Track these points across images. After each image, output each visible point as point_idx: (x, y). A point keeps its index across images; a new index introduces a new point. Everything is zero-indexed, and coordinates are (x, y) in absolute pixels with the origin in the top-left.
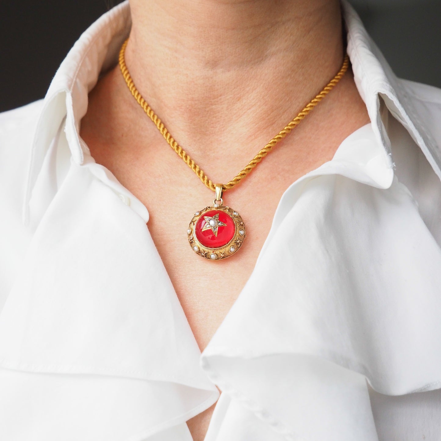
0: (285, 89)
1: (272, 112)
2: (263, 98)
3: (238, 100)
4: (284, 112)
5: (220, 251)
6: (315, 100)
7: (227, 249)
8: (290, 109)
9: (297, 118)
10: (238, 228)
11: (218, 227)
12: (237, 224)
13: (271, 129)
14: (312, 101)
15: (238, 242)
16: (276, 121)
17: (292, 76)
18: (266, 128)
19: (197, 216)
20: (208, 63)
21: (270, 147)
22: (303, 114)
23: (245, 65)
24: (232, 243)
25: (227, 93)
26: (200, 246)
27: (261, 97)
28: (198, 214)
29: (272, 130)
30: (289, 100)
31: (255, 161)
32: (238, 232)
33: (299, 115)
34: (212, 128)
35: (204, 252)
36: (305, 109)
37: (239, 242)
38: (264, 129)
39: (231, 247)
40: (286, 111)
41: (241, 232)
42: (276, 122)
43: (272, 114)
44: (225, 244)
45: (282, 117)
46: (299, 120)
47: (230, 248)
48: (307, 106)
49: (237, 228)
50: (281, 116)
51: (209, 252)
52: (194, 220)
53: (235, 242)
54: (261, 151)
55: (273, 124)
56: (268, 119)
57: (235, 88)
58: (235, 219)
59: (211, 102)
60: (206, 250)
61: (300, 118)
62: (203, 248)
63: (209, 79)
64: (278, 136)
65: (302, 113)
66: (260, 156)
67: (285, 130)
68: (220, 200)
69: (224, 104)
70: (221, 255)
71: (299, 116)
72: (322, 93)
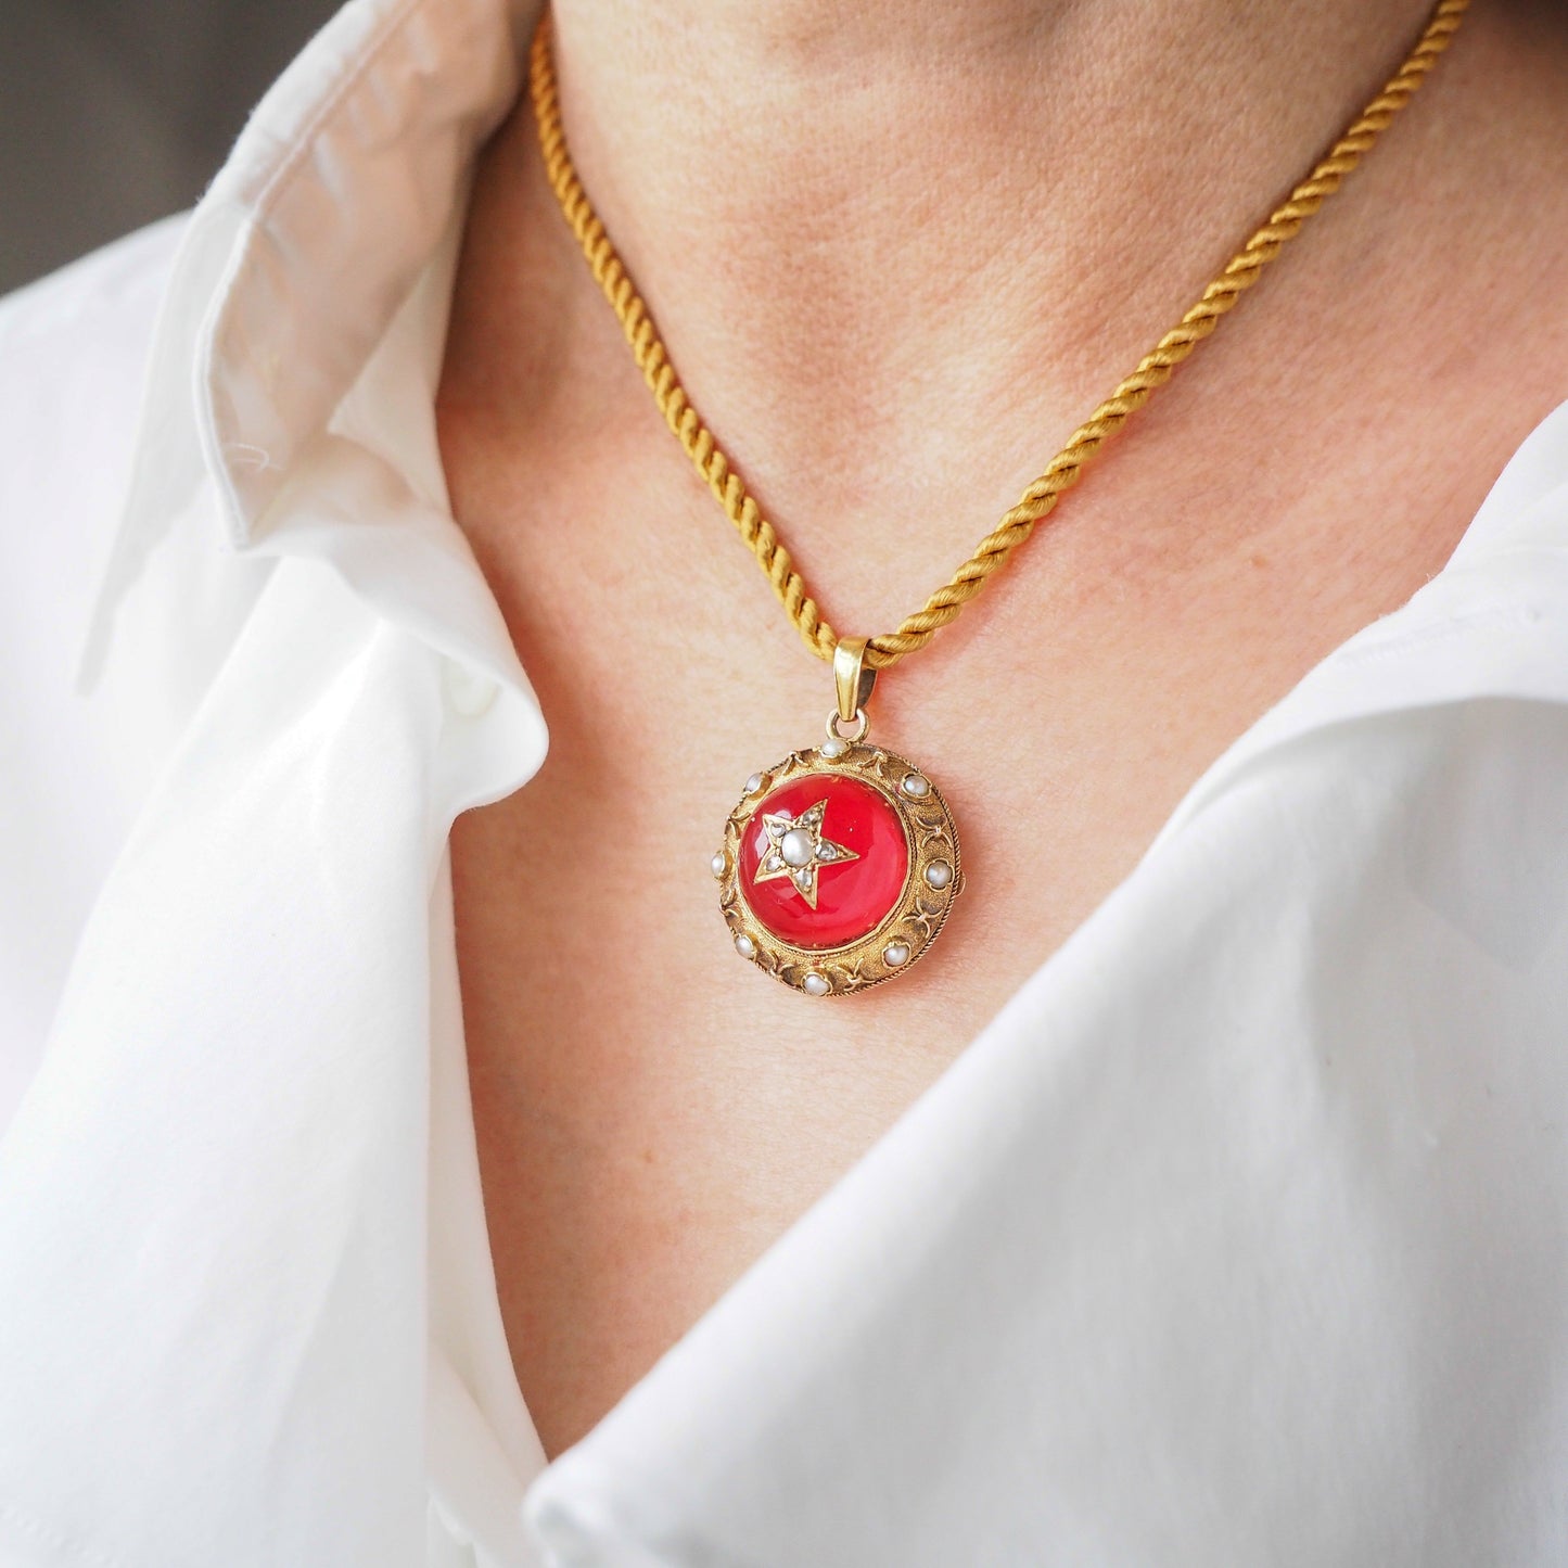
0: (1133, 169)
1: (1083, 275)
2: (1032, 216)
3: (921, 222)
4: (1140, 277)
5: (845, 961)
6: (1290, 212)
7: (874, 950)
8: (1169, 258)
9: (1200, 309)
10: (921, 852)
11: (817, 866)
12: (918, 836)
13: (1083, 356)
14: (1275, 219)
15: (922, 918)
16: (1106, 319)
17: (1165, 102)
18: (1059, 357)
19: (756, 796)
20: (776, 46)
21: (1071, 467)
22: (1230, 284)
23: (936, 57)
24: (896, 922)
25: (869, 186)
26: (760, 937)
27: (1024, 214)
28: (755, 786)
29: (1088, 362)
30: (1159, 217)
31: (1002, 541)
32: (922, 872)
33: (1209, 294)
34: (829, 350)
35: (778, 965)
36: (1239, 263)
37: (927, 919)
38: (1050, 358)
39: (891, 944)
40: (1150, 268)
41: (933, 873)
42: (1108, 325)
43: (1080, 288)
44: (868, 931)
45: (1135, 297)
46: (1207, 317)
47: (883, 946)
48: (1250, 246)
49: (915, 856)
50: (1131, 294)
51: (796, 965)
52: (740, 816)
53: (909, 921)
54: (1029, 490)
55: (1091, 333)
56: (1067, 313)
57: (899, 164)
58: (913, 810)
59: (806, 225)
60: (785, 954)
61: (1216, 308)
62: (772, 944)
63: (785, 122)
64: (1107, 409)
65: (1223, 281)
66: (1023, 514)
67: (1142, 373)
68: (856, 716)
69: (863, 237)
70: (849, 976)
71: (1209, 301)
72: (1320, 173)
